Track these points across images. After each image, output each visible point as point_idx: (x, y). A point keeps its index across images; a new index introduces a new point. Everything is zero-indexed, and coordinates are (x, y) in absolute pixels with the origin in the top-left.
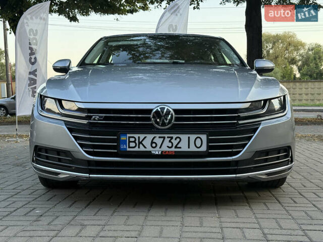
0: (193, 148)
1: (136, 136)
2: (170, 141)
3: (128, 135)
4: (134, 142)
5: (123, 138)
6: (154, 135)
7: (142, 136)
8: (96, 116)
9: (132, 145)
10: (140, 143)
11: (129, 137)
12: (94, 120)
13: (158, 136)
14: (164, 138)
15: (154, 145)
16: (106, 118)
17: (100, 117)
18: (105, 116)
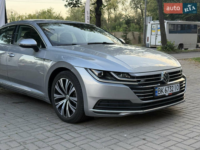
0: (177, 91)
1: (160, 88)
2: (170, 89)
3: (158, 88)
4: (160, 91)
5: (156, 90)
6: (166, 87)
7: (162, 87)
8: (142, 80)
9: (159, 92)
10: (162, 91)
11: (158, 89)
12: (142, 82)
13: (167, 86)
14: (168, 87)
15: (166, 91)
16: (146, 81)
17: (144, 80)
18: (146, 80)
